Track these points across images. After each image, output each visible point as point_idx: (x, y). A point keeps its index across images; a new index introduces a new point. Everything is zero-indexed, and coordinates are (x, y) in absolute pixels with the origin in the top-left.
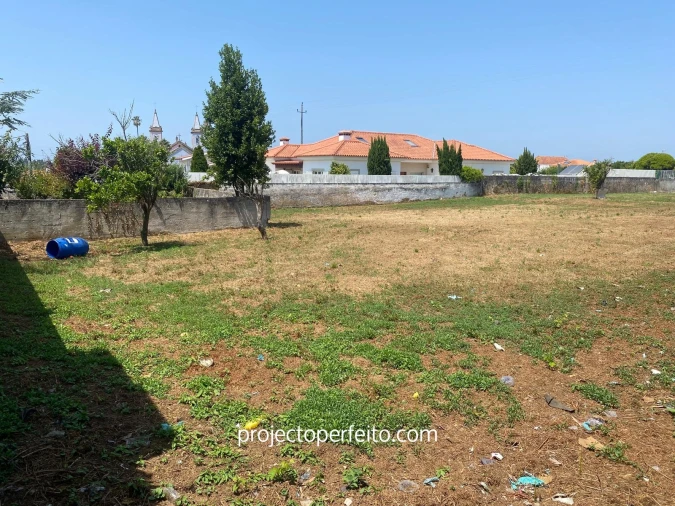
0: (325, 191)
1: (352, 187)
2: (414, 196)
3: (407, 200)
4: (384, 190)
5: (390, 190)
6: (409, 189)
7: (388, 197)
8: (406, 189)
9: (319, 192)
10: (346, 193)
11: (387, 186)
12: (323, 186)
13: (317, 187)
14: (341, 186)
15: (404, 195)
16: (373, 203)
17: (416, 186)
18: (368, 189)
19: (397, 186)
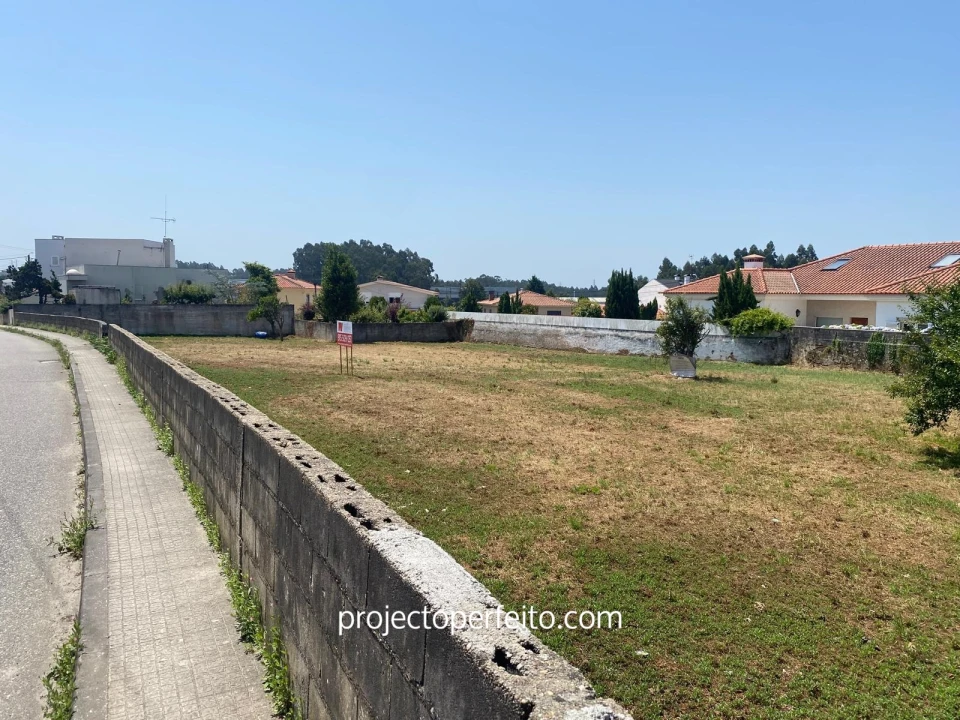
0: (540, 333)
1: (563, 330)
2: (635, 349)
3: (624, 352)
4: (596, 336)
5: (601, 336)
6: (628, 338)
7: (599, 346)
8: (623, 338)
9: (534, 334)
10: (557, 335)
11: (600, 332)
12: (538, 327)
13: (533, 327)
14: (553, 328)
15: (622, 345)
16: (584, 351)
17: (637, 334)
18: (578, 333)
19: (611, 333)
